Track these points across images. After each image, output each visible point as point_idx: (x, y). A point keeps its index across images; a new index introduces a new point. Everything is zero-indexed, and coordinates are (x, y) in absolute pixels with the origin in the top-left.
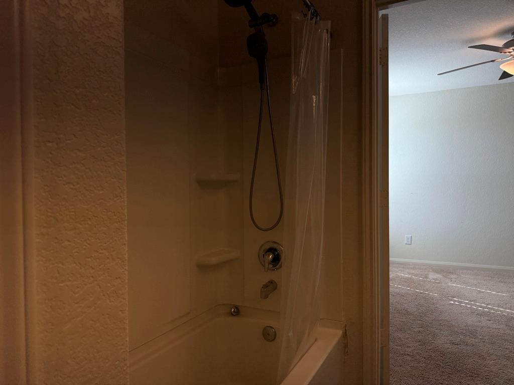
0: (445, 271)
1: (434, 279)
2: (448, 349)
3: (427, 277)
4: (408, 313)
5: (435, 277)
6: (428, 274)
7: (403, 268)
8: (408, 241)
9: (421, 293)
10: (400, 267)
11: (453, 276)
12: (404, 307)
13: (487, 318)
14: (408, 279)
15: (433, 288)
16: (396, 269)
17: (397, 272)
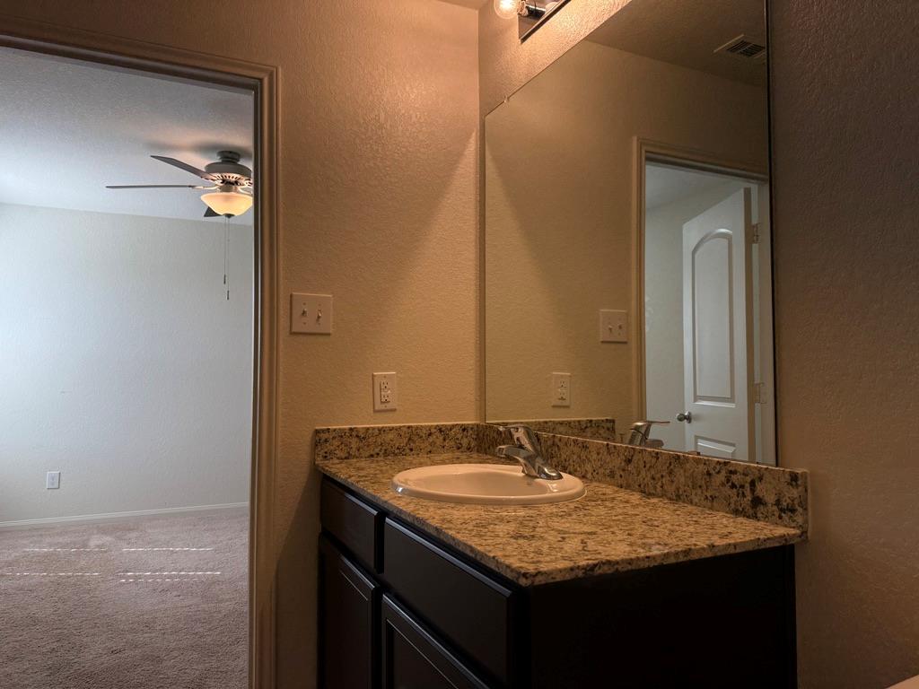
0: (120, 529)
1: (98, 546)
2: (103, 664)
3: (85, 546)
4: (35, 621)
5: (100, 542)
6: (88, 540)
7: (41, 535)
8: (53, 484)
9: (69, 577)
10: (33, 536)
11: (133, 535)
12: (27, 612)
13: (175, 593)
14: (46, 556)
15: (94, 562)
16: (25, 542)
17: (25, 546)
